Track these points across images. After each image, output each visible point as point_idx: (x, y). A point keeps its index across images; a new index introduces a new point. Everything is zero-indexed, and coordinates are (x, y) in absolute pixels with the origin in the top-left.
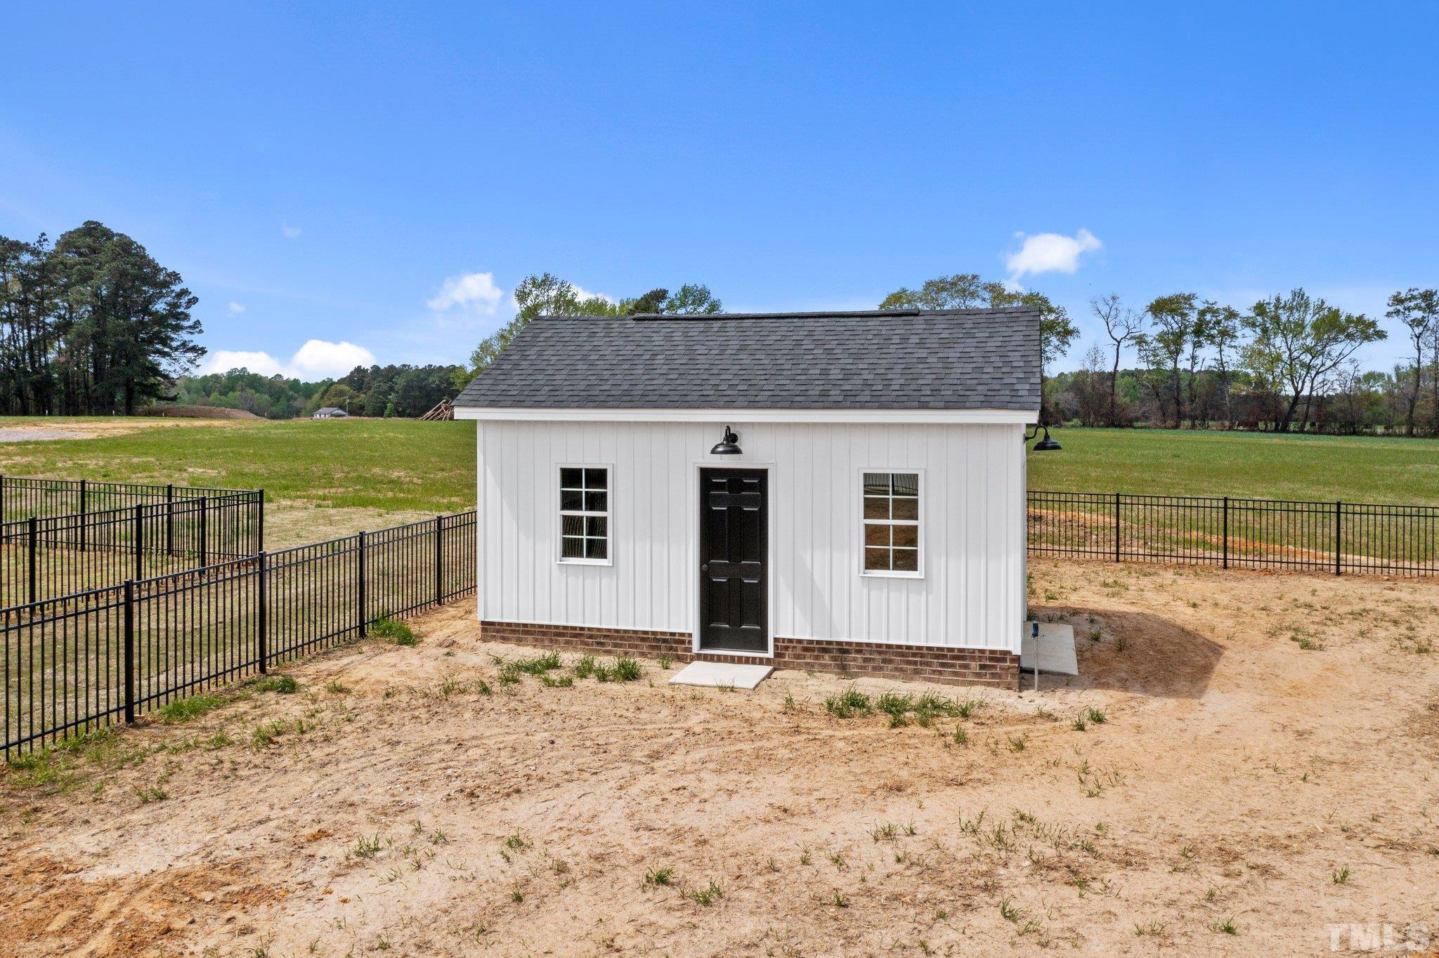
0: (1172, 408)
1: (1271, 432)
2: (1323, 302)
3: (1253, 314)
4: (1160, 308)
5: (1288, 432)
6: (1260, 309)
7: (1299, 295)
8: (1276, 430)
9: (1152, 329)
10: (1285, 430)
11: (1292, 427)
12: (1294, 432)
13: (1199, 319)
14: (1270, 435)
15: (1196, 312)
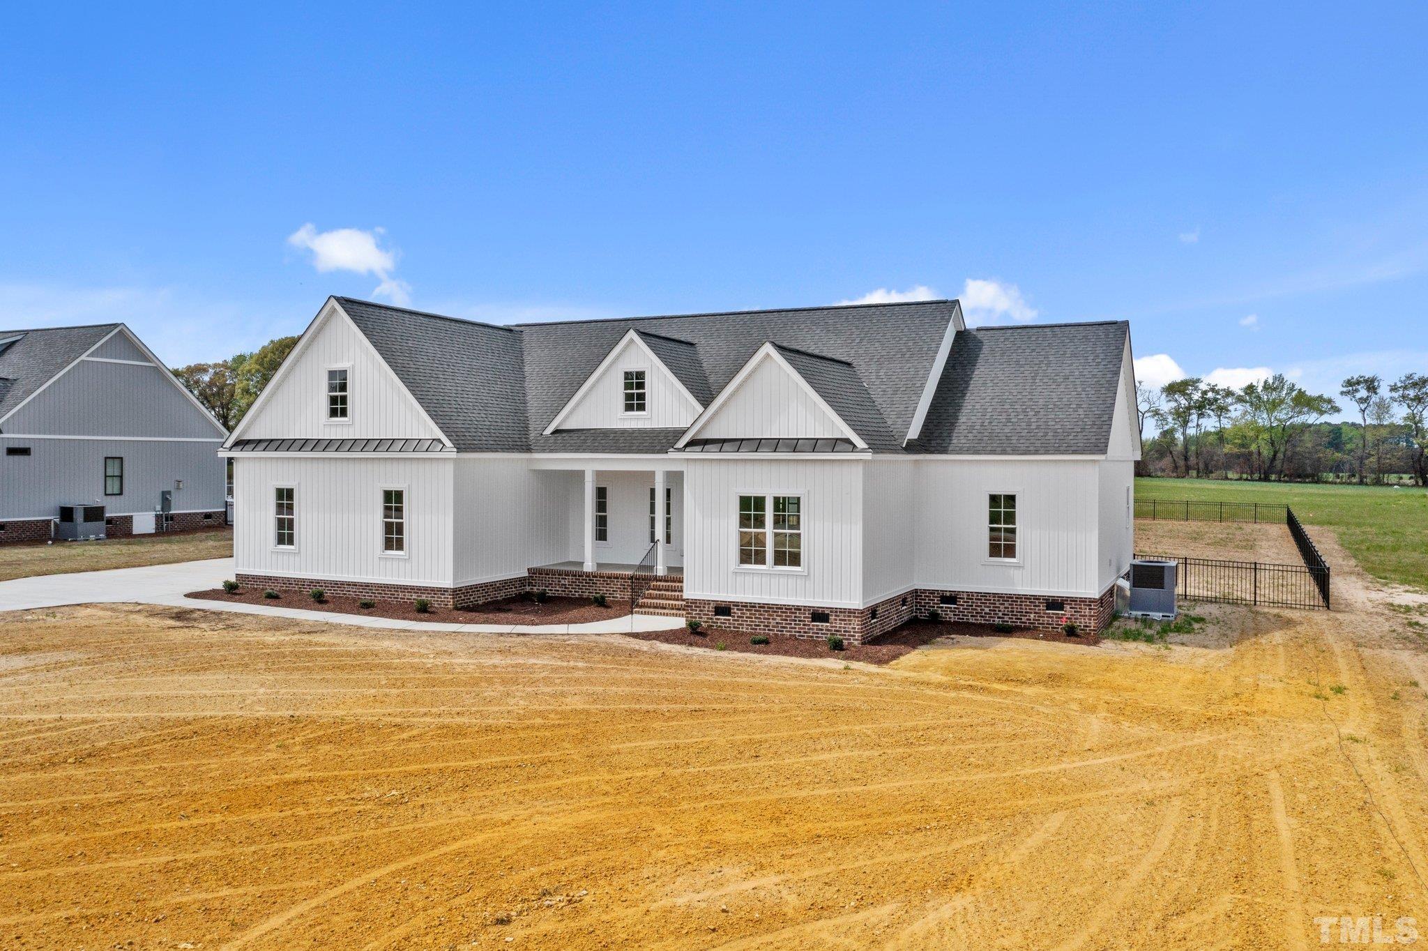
0: (1181, 463)
1: (1256, 481)
2: (1293, 386)
3: (1242, 394)
4: (1173, 389)
5: (1269, 481)
6: (1250, 389)
7: (1280, 379)
8: (1260, 480)
9: (1166, 406)
10: (1267, 479)
11: (1273, 477)
12: (1274, 481)
13: (1202, 397)
14: (1255, 483)
15: (1200, 392)
